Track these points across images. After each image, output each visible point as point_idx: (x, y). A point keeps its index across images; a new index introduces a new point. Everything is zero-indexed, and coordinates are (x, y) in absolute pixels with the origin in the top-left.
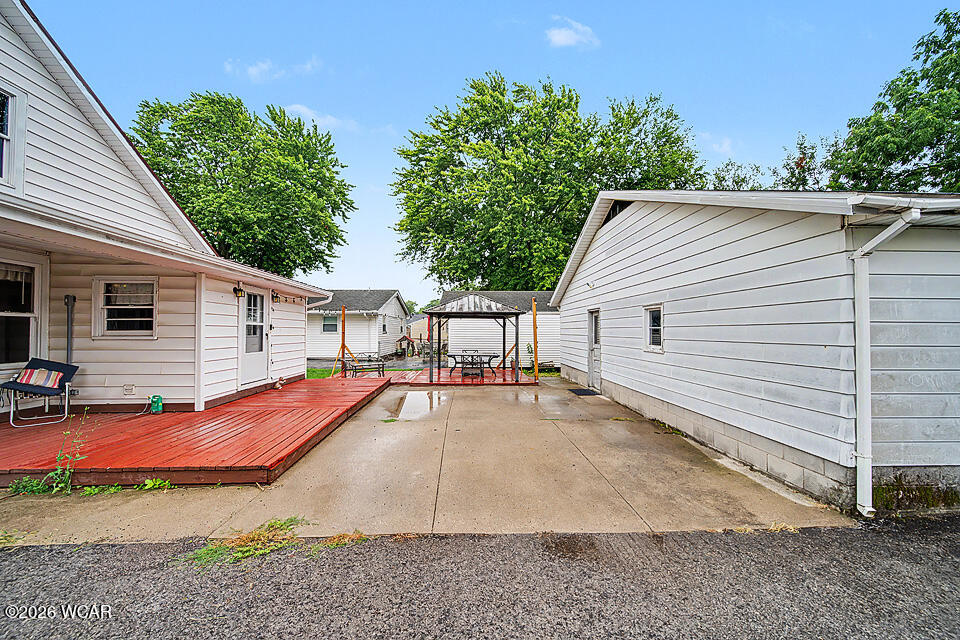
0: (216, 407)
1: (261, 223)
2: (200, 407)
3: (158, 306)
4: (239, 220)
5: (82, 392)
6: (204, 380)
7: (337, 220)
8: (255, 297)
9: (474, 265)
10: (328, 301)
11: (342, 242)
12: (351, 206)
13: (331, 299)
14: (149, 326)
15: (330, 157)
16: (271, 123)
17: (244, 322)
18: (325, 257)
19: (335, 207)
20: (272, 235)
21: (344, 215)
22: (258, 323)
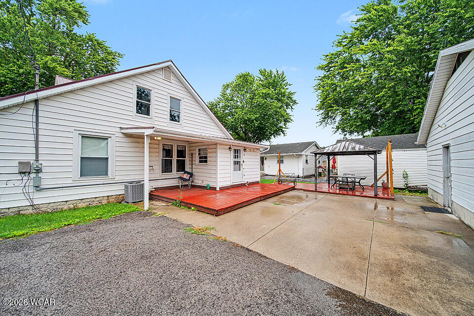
0: (223, 189)
1: (256, 119)
2: (218, 189)
3: (209, 155)
4: (249, 120)
5: (195, 181)
6: (219, 180)
7: (289, 111)
8: (238, 150)
9: (364, 122)
10: (267, 150)
11: (291, 121)
12: (295, 102)
13: (269, 149)
14: (206, 161)
15: (284, 83)
16: (261, 76)
17: (233, 160)
18: (283, 129)
19: (287, 105)
20: (261, 123)
21: (292, 108)
22: (239, 160)
